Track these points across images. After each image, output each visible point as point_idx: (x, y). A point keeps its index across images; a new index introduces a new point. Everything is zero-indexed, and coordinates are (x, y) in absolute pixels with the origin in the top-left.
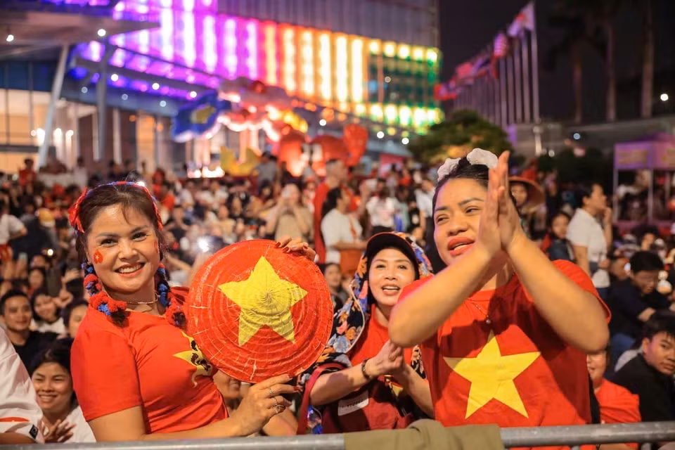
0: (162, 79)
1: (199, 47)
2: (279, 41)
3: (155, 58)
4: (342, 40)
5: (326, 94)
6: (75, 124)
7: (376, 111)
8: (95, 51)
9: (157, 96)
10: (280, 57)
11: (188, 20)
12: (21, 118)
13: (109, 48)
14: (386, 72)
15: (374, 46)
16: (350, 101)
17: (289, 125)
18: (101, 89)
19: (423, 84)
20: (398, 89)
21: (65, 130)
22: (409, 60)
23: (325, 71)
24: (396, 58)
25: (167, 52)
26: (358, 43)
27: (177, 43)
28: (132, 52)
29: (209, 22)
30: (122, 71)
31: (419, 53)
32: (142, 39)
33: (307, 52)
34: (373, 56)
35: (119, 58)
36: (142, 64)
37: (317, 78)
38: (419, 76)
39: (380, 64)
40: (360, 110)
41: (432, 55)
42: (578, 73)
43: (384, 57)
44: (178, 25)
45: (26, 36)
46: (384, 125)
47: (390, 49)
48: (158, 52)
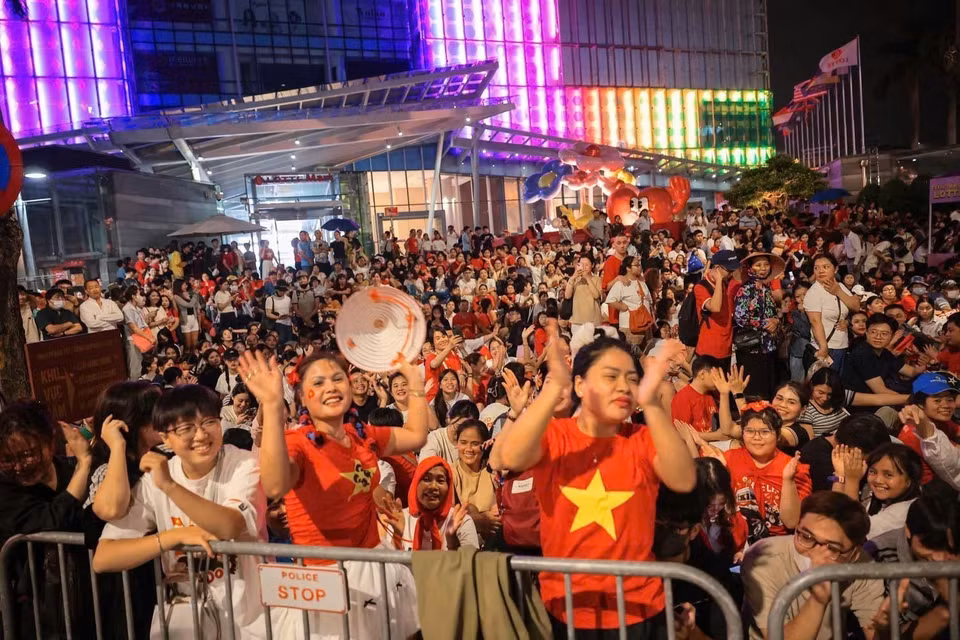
0: (522, 148)
1: (551, 117)
2: (619, 103)
3: (515, 130)
4: (675, 95)
5: (662, 143)
6: (457, 192)
7: (709, 154)
8: (468, 132)
9: (519, 162)
10: (620, 116)
11: (541, 94)
12: (417, 189)
13: (479, 128)
14: (719, 117)
15: (707, 95)
16: (685, 148)
17: (620, 181)
18: (474, 162)
19: (755, 124)
20: (730, 131)
21: (450, 196)
22: (741, 103)
23: (661, 124)
24: (728, 103)
25: (525, 125)
26: (691, 95)
27: (533, 116)
28: (497, 129)
29: (558, 94)
30: (490, 145)
31: (750, 96)
32: (505, 119)
33: (644, 108)
34: (706, 103)
35: (487, 135)
36: (505, 137)
37: (654, 131)
38: (751, 117)
39: (712, 111)
40: (694, 155)
41: (763, 96)
42: (916, 97)
43: (717, 103)
44: (533, 101)
45: (412, 131)
46: (718, 166)
47: (722, 96)
48: (517, 126)
